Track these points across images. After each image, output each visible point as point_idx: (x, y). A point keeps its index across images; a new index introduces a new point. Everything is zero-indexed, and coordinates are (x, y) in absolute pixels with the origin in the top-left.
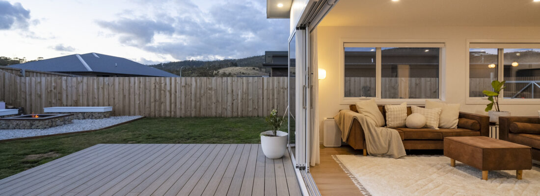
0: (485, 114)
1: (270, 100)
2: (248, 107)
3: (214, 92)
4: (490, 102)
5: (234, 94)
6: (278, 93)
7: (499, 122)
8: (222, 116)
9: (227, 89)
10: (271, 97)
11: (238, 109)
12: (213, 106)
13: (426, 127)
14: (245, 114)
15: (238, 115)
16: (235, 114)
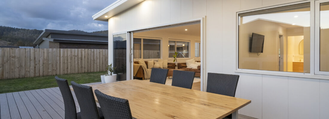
0: (174, 63)
1: (65, 64)
2: (48, 69)
3: (17, 59)
4: (174, 59)
5: (36, 60)
6: (71, 59)
7: (178, 65)
8: (26, 77)
9: (30, 57)
10: (66, 61)
11: (39, 71)
12: (17, 70)
13: (160, 68)
14: (45, 74)
15: (39, 75)
16: (37, 75)
